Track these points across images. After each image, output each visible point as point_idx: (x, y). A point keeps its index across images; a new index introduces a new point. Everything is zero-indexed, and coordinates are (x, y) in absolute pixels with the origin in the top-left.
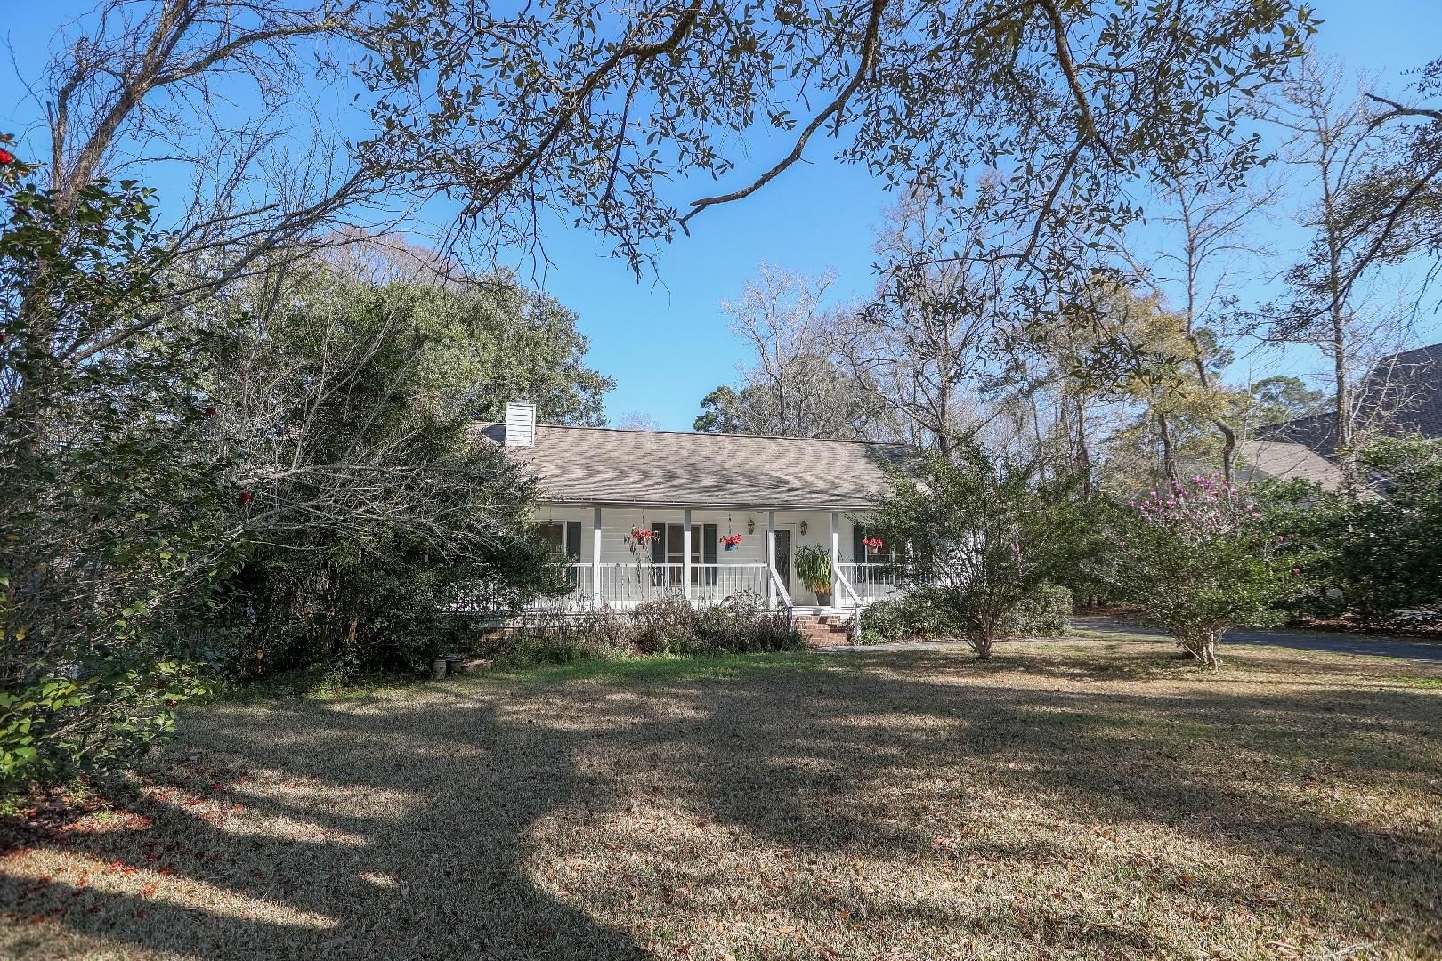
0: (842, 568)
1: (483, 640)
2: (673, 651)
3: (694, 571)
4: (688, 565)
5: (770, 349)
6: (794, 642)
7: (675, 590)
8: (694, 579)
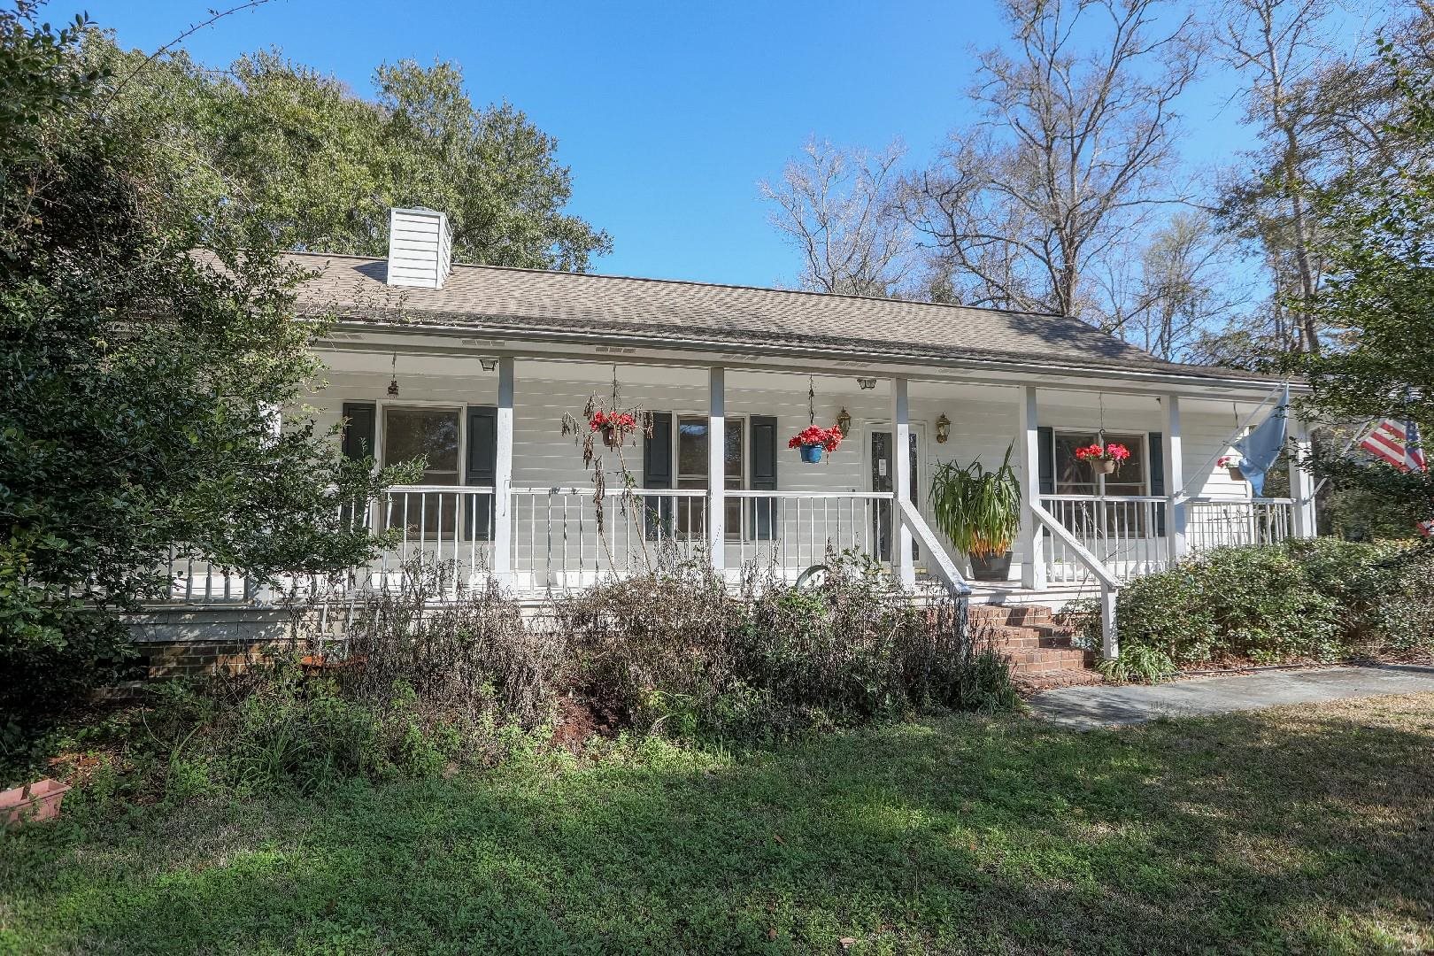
0: (1046, 504)
1: (213, 669)
2: (673, 731)
3: (732, 508)
4: (718, 493)
5: (819, 251)
6: (989, 686)
7: (688, 548)
8: (732, 527)
